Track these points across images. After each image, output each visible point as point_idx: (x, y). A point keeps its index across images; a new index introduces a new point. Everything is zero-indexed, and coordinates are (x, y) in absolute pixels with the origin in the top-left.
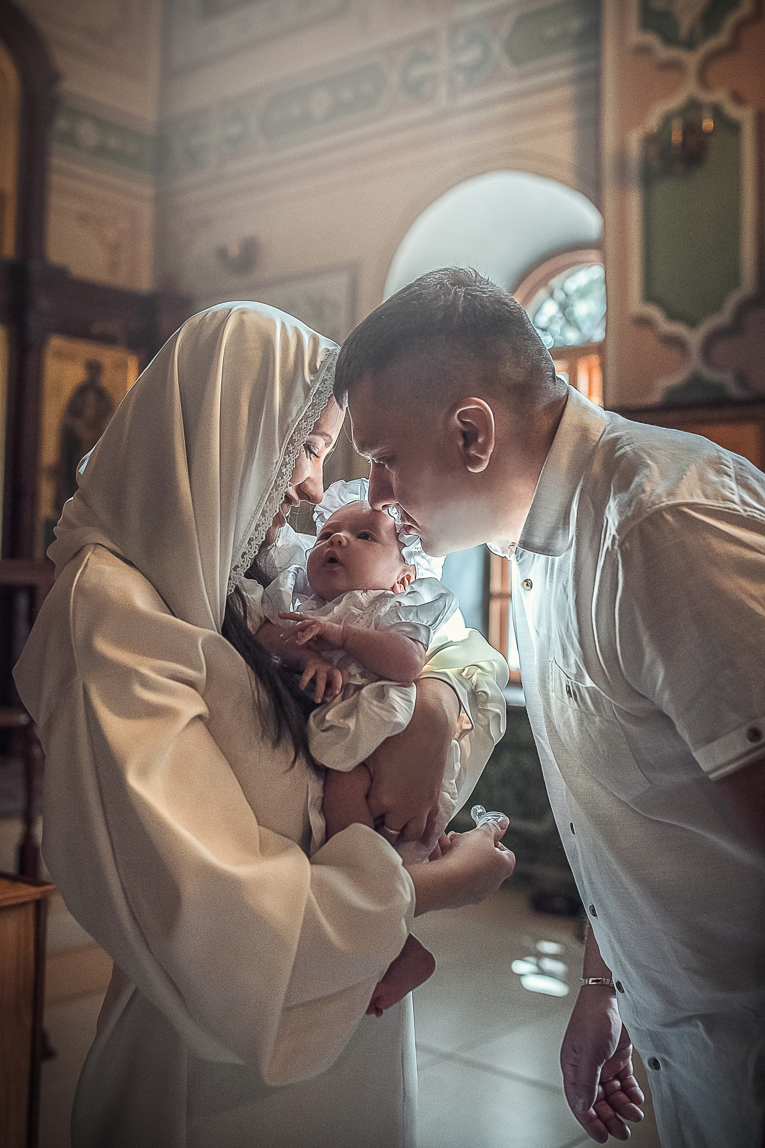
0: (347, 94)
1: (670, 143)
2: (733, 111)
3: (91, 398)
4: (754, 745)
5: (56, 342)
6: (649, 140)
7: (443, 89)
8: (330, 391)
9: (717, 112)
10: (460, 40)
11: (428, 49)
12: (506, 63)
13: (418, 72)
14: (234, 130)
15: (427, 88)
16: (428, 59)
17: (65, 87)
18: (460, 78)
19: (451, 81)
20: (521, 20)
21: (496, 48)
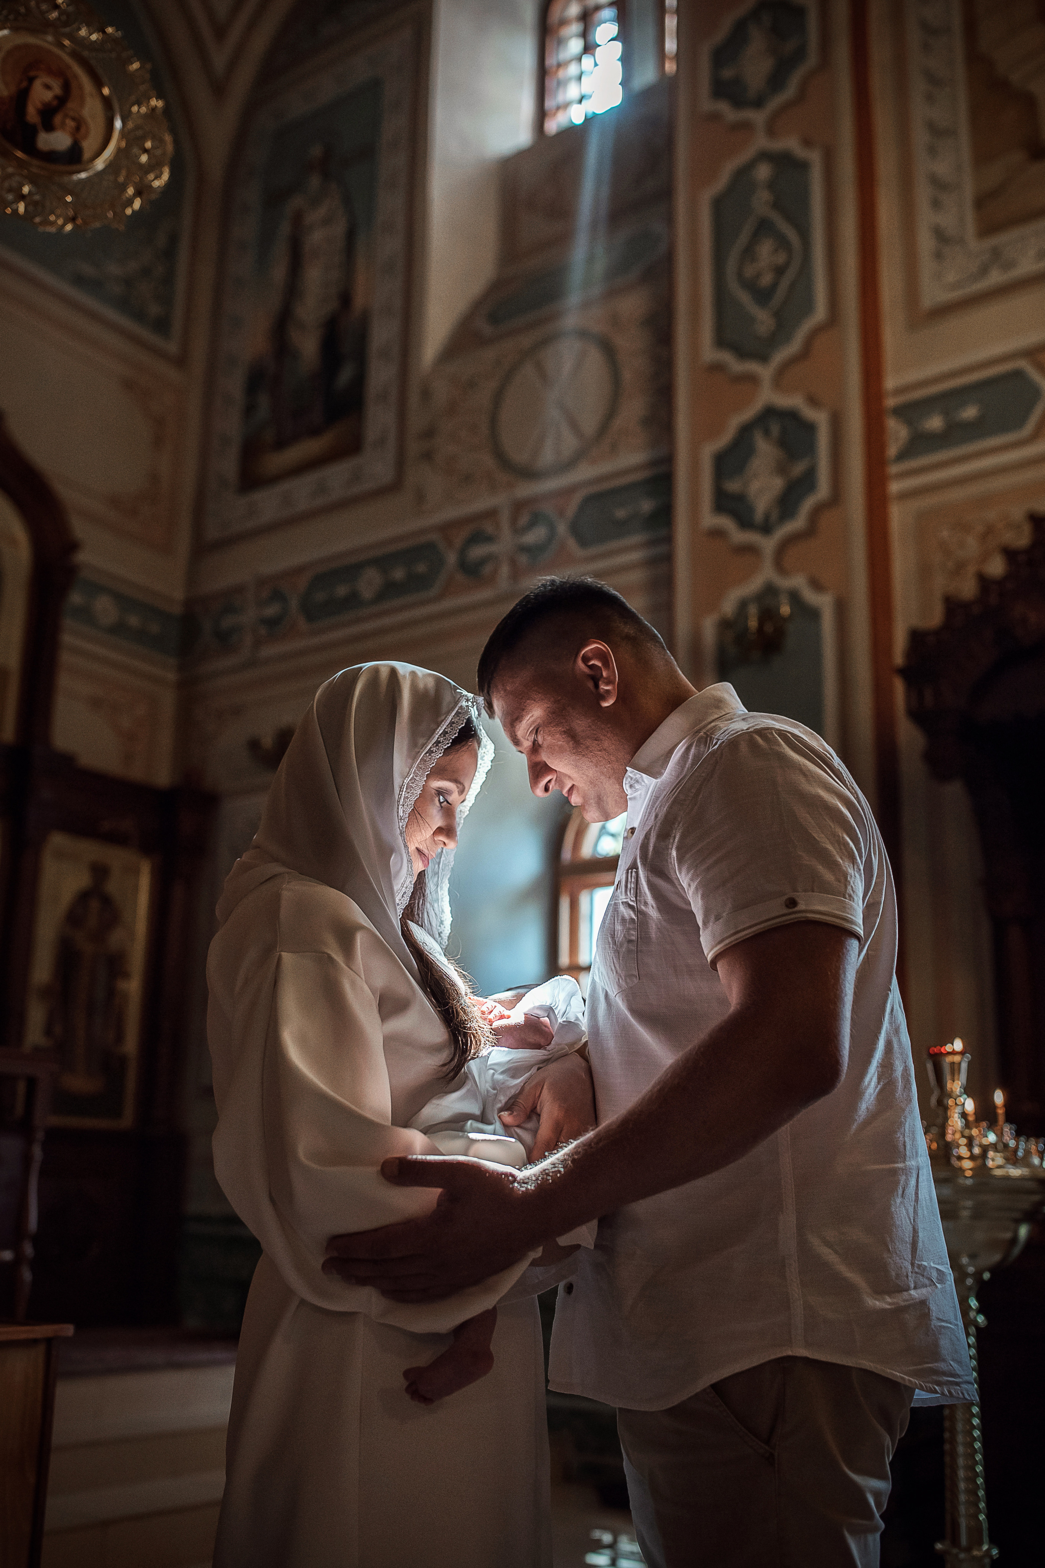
0: (399, 574)
1: (746, 629)
2: (810, 597)
3: (95, 905)
4: (786, 911)
5: (58, 840)
6: (725, 625)
7: (505, 570)
8: (455, 734)
9: (795, 597)
10: (524, 520)
11: (489, 528)
12: (572, 544)
13: (478, 552)
14: (271, 611)
15: (487, 569)
16: (489, 539)
17: (83, 557)
18: (523, 559)
19: (513, 562)
20: (589, 500)
21: (562, 528)
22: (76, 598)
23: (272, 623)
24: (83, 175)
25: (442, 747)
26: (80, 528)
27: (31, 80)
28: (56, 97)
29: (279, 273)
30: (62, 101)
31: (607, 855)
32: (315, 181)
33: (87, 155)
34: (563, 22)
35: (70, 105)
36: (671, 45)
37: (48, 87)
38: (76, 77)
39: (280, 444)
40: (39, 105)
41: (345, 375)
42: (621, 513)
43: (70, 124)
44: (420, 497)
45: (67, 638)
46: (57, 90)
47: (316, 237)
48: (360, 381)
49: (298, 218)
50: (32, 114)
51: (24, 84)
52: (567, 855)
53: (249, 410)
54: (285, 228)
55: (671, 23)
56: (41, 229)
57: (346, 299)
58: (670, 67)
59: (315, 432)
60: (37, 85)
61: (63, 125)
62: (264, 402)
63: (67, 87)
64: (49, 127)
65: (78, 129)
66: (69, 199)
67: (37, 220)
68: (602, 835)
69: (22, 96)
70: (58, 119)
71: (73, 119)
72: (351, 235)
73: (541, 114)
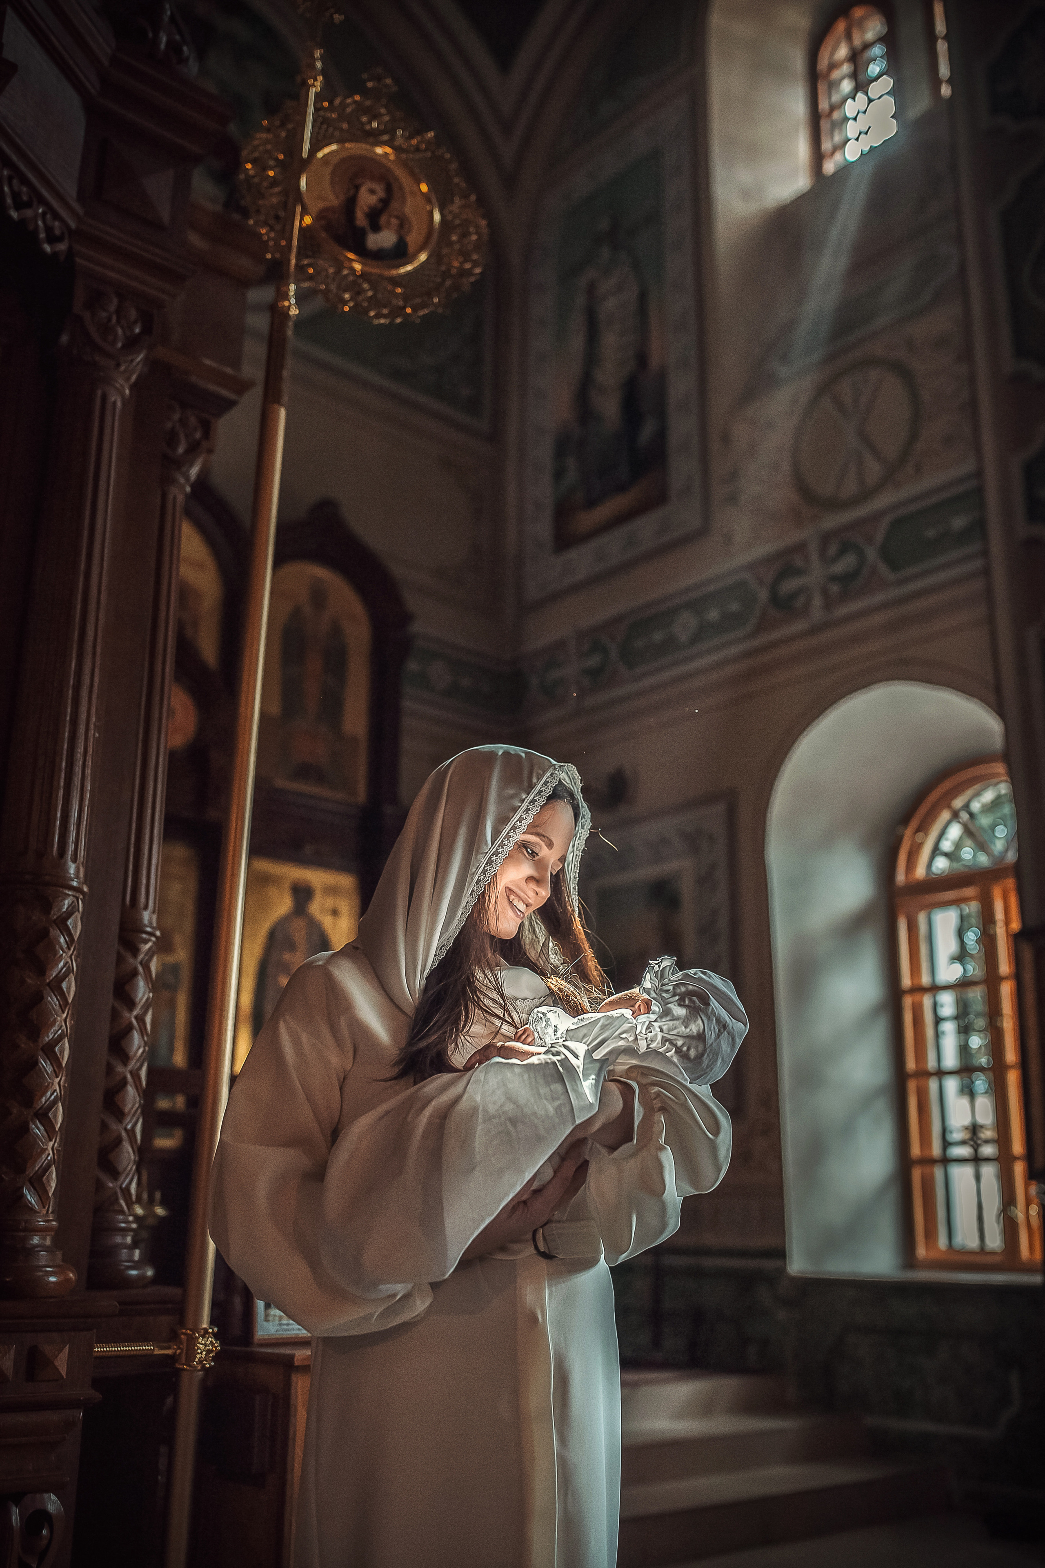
0: (713, 615)
7: (817, 601)
8: (544, 800)
10: (833, 550)
11: (799, 562)
12: (883, 569)
13: (789, 586)
14: (594, 661)
15: (800, 602)
16: (799, 572)
17: (417, 627)
18: (835, 589)
19: (825, 592)
20: (897, 523)
21: (871, 554)
22: (413, 666)
23: (594, 673)
24: (409, 268)
25: (532, 814)
26: (412, 602)
27: (357, 188)
28: (381, 200)
29: (577, 343)
30: (385, 203)
31: (942, 873)
32: (605, 252)
33: (411, 249)
34: (833, 66)
35: (395, 205)
36: (944, 70)
37: (372, 192)
38: (397, 179)
39: (591, 503)
40: (366, 209)
41: (647, 431)
42: (931, 533)
43: (394, 221)
44: (728, 539)
45: (407, 704)
46: (381, 193)
47: (610, 305)
48: (661, 435)
49: (591, 288)
50: (361, 219)
51: (352, 192)
52: (901, 877)
53: (559, 474)
54: (580, 300)
55: (942, 47)
56: (376, 322)
57: (642, 359)
58: (946, 91)
59: (622, 488)
60: (363, 191)
61: (388, 225)
62: (571, 463)
63: (389, 189)
64: (376, 228)
65: (401, 226)
66: (399, 290)
67: (372, 314)
68: (936, 856)
69: (351, 203)
70: (383, 219)
71: (397, 217)
72: (643, 297)
73: (818, 157)
